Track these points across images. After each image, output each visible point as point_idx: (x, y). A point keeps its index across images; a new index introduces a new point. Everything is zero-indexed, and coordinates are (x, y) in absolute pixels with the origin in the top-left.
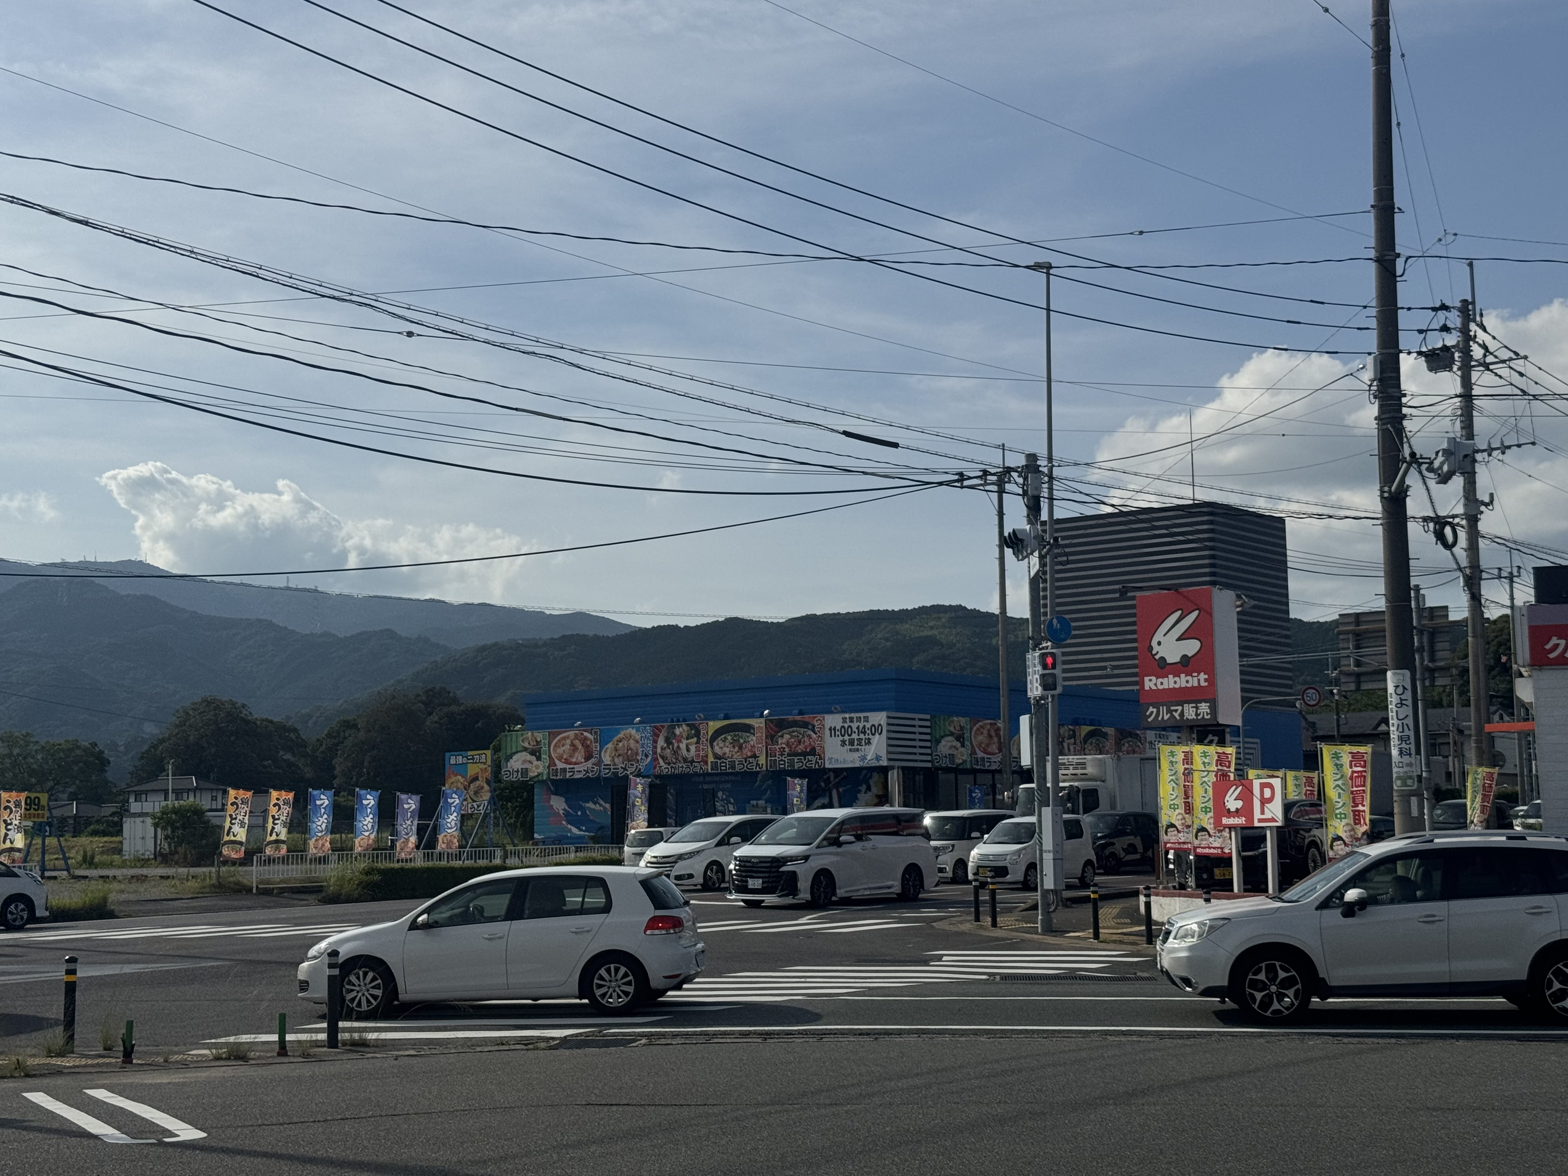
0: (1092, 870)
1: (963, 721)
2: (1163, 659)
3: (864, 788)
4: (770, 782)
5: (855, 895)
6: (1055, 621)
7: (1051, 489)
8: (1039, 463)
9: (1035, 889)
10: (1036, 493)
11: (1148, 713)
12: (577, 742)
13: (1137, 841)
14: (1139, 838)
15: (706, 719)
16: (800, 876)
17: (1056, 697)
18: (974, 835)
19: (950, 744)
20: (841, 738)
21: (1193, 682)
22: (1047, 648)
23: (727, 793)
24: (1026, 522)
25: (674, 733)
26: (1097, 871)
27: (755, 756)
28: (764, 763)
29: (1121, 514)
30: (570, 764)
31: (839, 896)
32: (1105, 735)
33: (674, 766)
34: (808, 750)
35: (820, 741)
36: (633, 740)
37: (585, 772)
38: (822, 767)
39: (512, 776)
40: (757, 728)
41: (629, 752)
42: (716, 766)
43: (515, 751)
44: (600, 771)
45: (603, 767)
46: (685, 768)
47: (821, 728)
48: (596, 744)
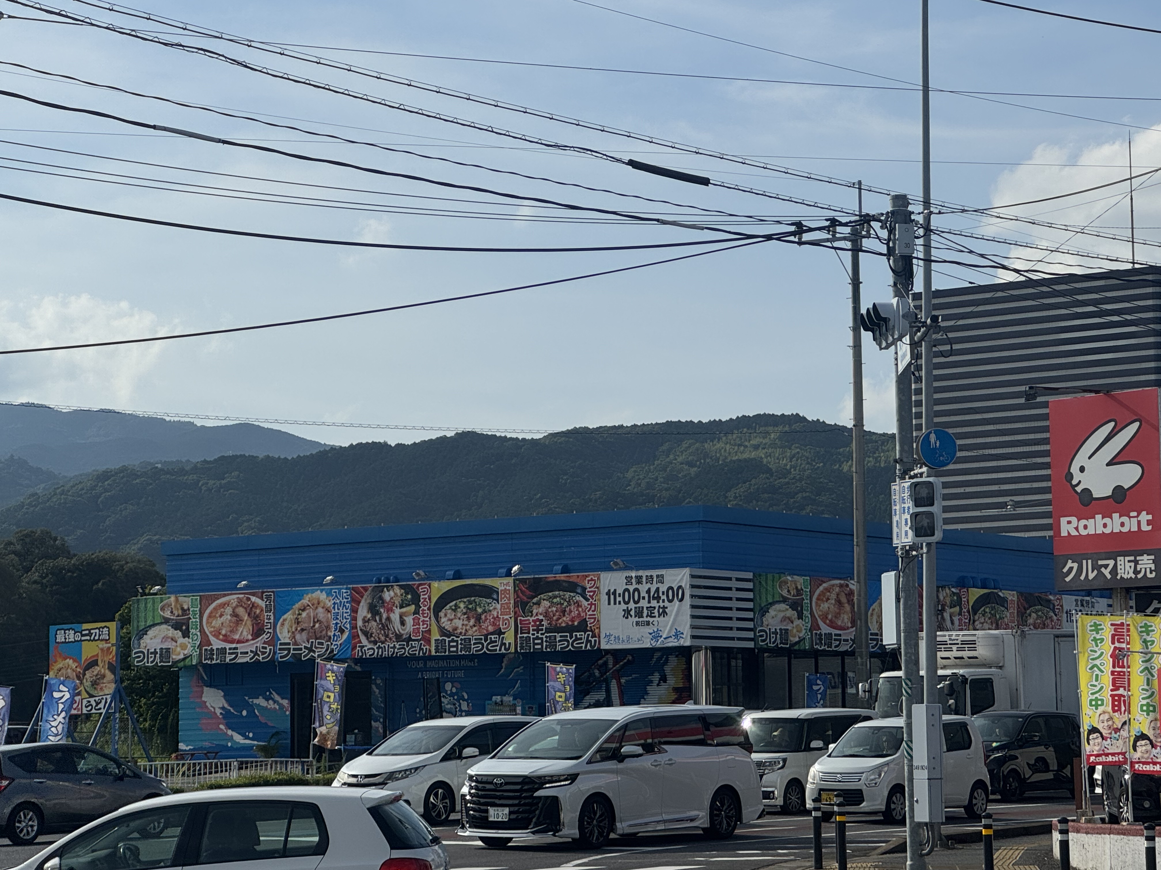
0: (983, 796)
1: (800, 581)
2: (1087, 491)
3: (656, 677)
4: (520, 670)
5: (643, 831)
6: (933, 437)
7: (927, 246)
8: (910, 208)
9: (902, 823)
10: (906, 252)
11: (1065, 570)
12: (241, 611)
13: (1049, 754)
14: (1051, 749)
15: (428, 578)
16: (565, 805)
17: (934, 546)
18: (814, 744)
19: (782, 614)
20: (624, 606)
21: (1130, 525)
22: (921, 474)
23: (459, 686)
24: (892, 294)
25: (381, 598)
26: (991, 797)
27: (499, 632)
28: (512, 641)
29: (1030, 283)
30: (232, 642)
31: (620, 832)
32: (1003, 602)
33: (382, 646)
34: (576, 623)
35: (593, 611)
36: (323, 608)
37: (252, 655)
38: (596, 648)
39: (146, 660)
40: (501, 591)
41: (317, 625)
42: (442, 646)
43: (151, 623)
44: (275, 653)
45: (278, 647)
46: (398, 649)
47: (595, 592)
48: (269, 614)
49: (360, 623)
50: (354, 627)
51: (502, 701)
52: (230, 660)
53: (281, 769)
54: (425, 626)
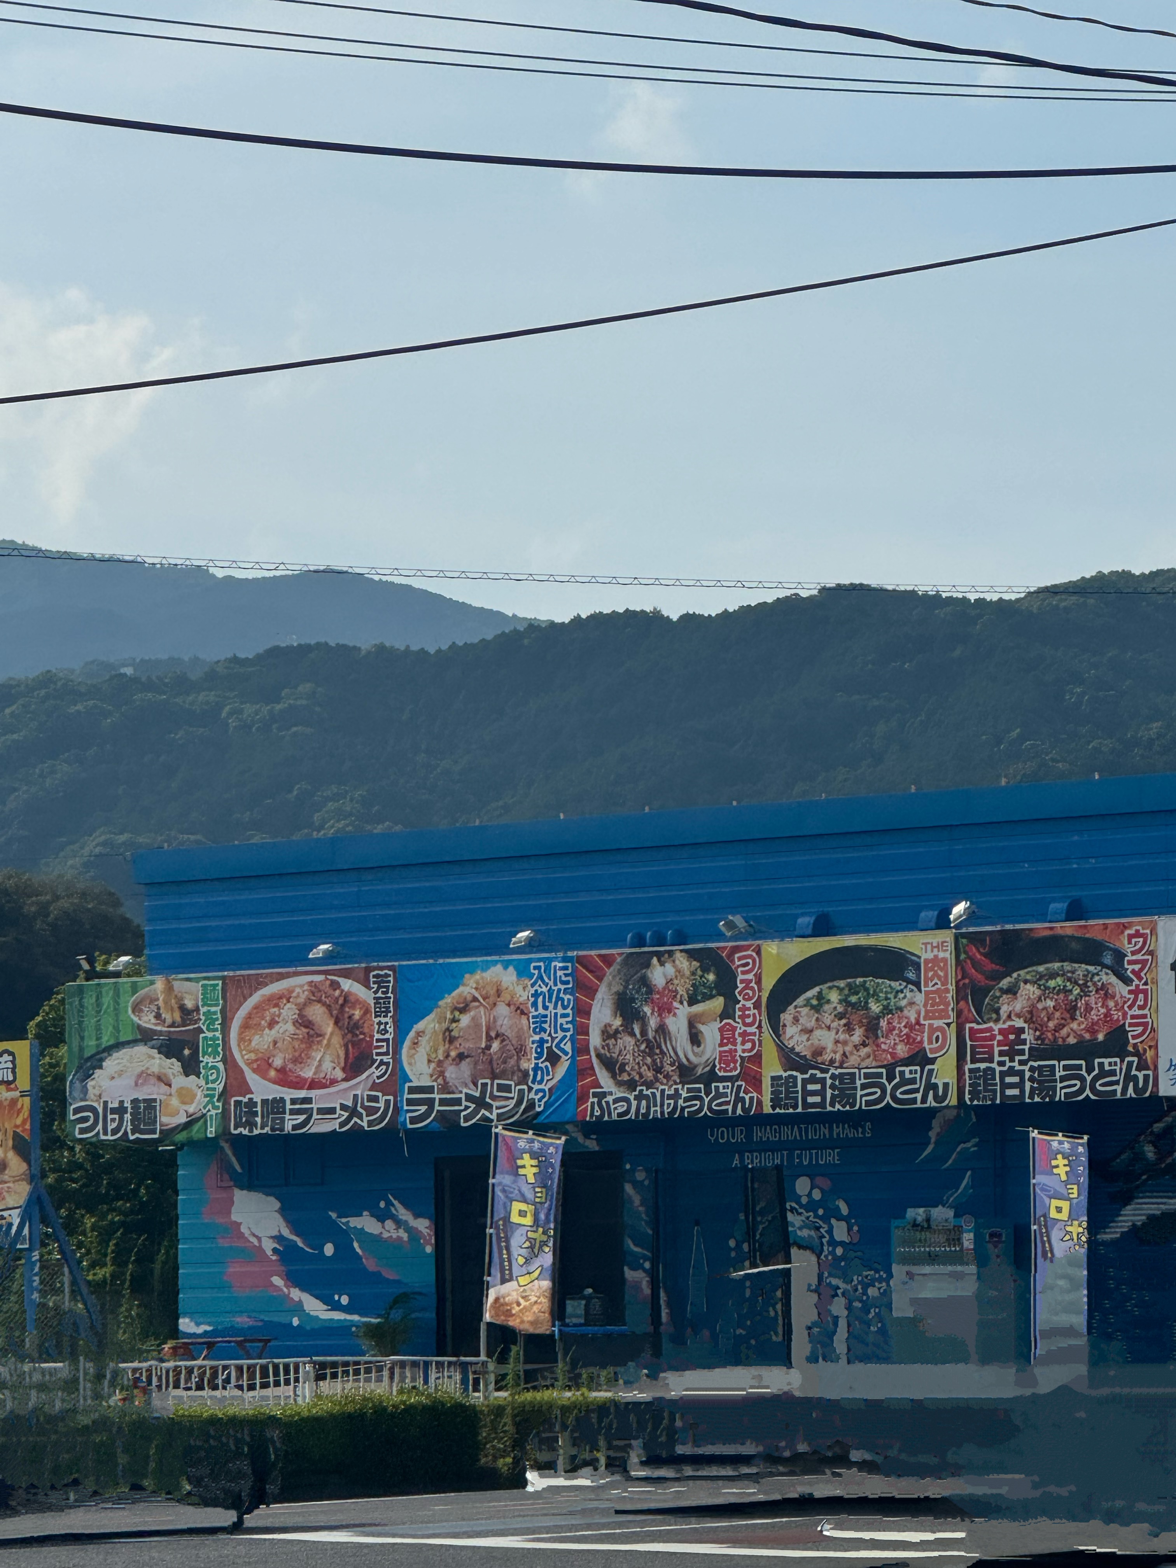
4: (970, 1145)
12: (317, 1013)
15: (753, 933)
23: (828, 1185)
25: (645, 982)
27: (920, 1058)
28: (952, 1080)
33: (649, 1092)
34: (1101, 1037)
35: (1141, 1008)
36: (509, 1005)
37: (346, 1114)
38: (1147, 1094)
39: (100, 1126)
40: (927, 961)
41: (496, 1045)
42: (788, 1092)
43: (112, 1042)
44: (397, 1110)
45: (406, 1096)
46: (686, 1100)
47: (1144, 963)
48: (383, 1020)
49: (595, 1040)
50: (582, 1048)
51: (928, 1220)
52: (295, 1127)
53: (413, 1379)
54: (748, 1045)
